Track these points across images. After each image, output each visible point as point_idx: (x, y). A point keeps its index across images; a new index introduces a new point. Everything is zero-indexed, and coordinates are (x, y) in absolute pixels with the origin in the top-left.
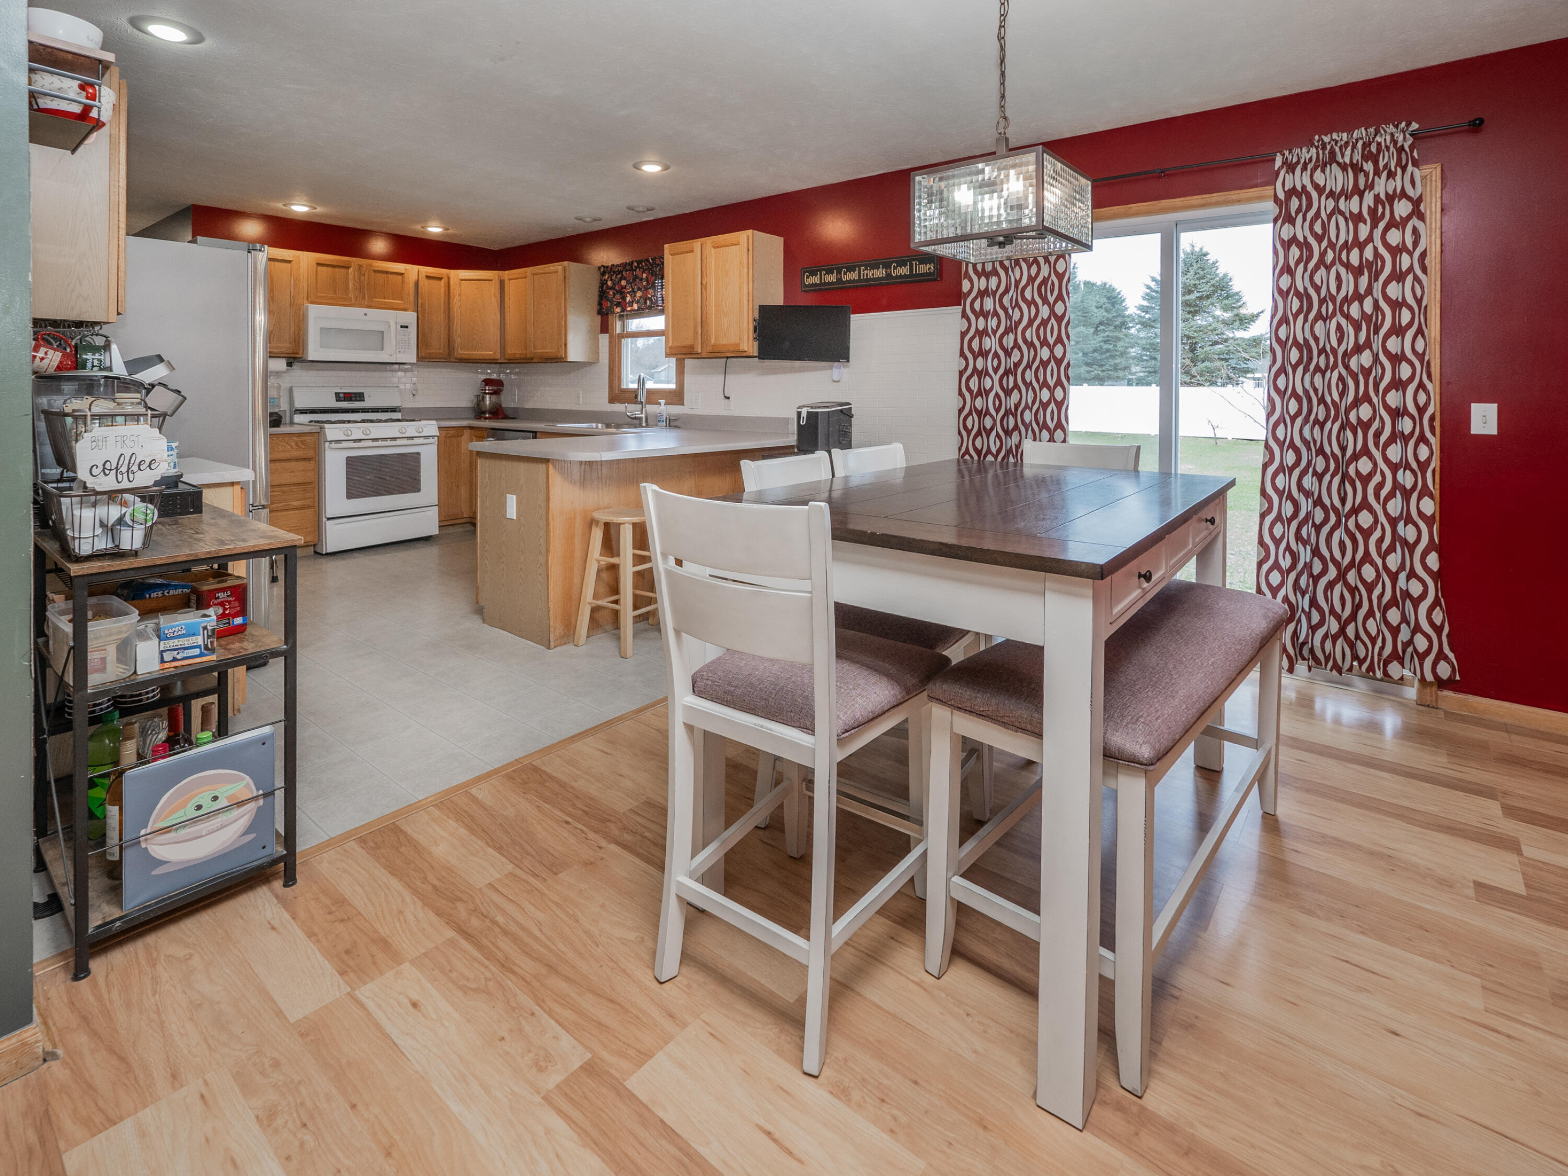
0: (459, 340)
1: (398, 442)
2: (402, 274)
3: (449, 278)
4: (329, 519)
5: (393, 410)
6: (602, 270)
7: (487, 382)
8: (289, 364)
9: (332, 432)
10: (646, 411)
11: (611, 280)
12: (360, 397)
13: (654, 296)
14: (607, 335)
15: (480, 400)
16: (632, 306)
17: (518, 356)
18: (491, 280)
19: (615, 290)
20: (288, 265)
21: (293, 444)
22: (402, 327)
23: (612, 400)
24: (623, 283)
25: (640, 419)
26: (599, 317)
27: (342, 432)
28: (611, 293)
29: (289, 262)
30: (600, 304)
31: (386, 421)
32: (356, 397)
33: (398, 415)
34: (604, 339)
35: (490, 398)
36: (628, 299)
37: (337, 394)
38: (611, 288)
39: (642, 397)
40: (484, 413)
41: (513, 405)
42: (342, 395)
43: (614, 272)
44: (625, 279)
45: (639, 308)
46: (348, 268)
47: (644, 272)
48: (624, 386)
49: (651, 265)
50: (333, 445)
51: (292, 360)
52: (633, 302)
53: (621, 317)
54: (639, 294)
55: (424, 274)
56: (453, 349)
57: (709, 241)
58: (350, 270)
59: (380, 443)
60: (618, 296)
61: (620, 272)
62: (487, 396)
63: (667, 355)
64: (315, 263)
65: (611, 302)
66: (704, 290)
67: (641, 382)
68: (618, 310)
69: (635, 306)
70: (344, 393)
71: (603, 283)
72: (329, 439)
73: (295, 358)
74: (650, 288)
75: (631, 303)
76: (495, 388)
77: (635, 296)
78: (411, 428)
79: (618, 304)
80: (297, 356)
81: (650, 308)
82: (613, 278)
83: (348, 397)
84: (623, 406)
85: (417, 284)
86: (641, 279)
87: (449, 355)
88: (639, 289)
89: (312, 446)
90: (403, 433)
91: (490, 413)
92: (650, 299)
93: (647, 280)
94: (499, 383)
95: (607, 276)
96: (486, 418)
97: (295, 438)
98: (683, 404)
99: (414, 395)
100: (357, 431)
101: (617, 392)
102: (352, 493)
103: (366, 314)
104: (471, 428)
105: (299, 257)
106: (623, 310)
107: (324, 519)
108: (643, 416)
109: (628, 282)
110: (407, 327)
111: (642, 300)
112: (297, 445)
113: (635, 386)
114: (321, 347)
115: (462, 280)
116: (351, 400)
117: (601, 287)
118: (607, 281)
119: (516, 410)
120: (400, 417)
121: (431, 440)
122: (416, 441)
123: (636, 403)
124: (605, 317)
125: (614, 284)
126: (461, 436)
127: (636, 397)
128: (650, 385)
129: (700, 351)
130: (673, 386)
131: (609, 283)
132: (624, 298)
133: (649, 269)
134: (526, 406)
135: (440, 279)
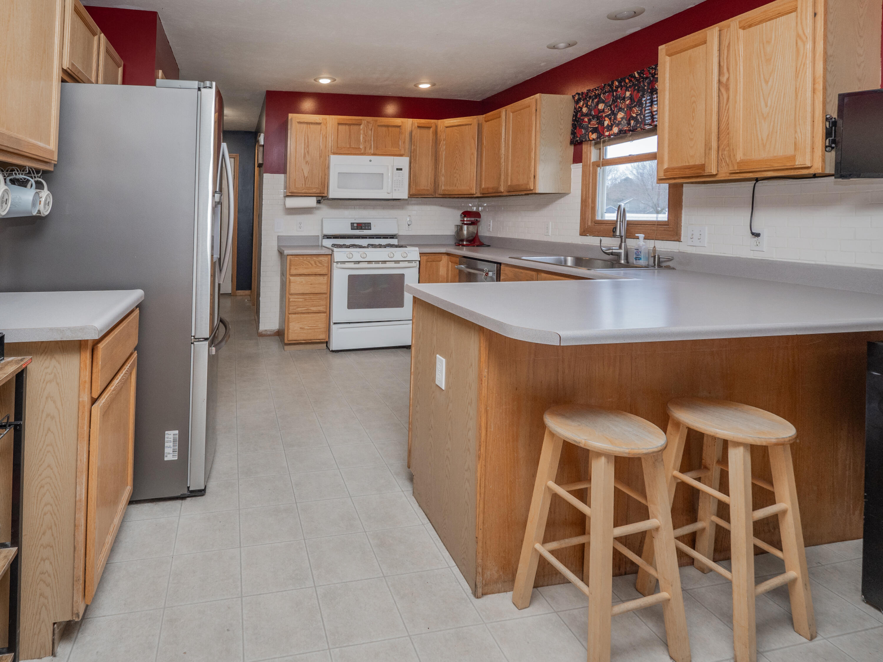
0: (443, 178)
1: (388, 265)
2: (399, 127)
3: (436, 127)
4: (335, 323)
5: (392, 237)
6: (576, 98)
7: (466, 214)
8: (319, 202)
9: (339, 255)
10: (626, 246)
11: (587, 106)
12: (367, 226)
13: (640, 114)
14: (580, 165)
15: (460, 229)
16: (611, 129)
17: (490, 191)
18: (471, 125)
19: (591, 115)
20: (319, 126)
21: (313, 262)
22: (397, 169)
23: (583, 233)
24: (601, 106)
25: (618, 255)
26: (572, 147)
27: (346, 255)
28: (586, 120)
29: (320, 124)
30: (573, 133)
31: (385, 246)
32: (365, 226)
33: (394, 242)
34: (577, 170)
35: (468, 228)
36: (606, 123)
37: (352, 224)
38: (586, 115)
39: (621, 230)
40: (462, 240)
41: (487, 234)
42: (355, 225)
43: (590, 97)
44: (603, 102)
45: (620, 131)
46: (360, 125)
47: (627, 90)
48: (599, 218)
49: (637, 80)
50: (339, 265)
51: (320, 198)
52: (612, 126)
53: (597, 143)
54: (620, 115)
55: (416, 125)
56: (438, 185)
57: (734, 22)
58: (362, 127)
59: (373, 265)
60: (594, 122)
61: (597, 96)
62: (465, 227)
63: (660, 180)
64: (336, 123)
65: (586, 129)
66: (723, 90)
67: (621, 212)
68: (594, 136)
69: (615, 130)
70: (357, 223)
71: (577, 111)
72: (336, 261)
73: (322, 197)
74: (635, 106)
75: (610, 128)
76: (473, 219)
77: (615, 118)
78: (398, 254)
79: (595, 130)
80: (323, 195)
81: (633, 130)
82: (589, 103)
83: (360, 226)
84: (598, 239)
85: (411, 133)
86: (624, 99)
87: (435, 192)
88: (620, 109)
89: (326, 265)
90: (391, 258)
91: (467, 241)
92: (635, 119)
93: (631, 98)
94: (477, 215)
95: (582, 103)
96: (463, 245)
97: (314, 258)
98: (679, 240)
99: (409, 225)
100: (356, 254)
101: (590, 224)
102: (352, 305)
103: (370, 161)
104: (448, 254)
105: (326, 119)
106: (601, 135)
107: (332, 324)
108: (622, 251)
109: (606, 105)
110: (401, 169)
111: (624, 122)
112: (315, 263)
113: (612, 216)
114: (338, 187)
115: (447, 127)
116: (361, 229)
117: (575, 116)
118: (581, 108)
119: (491, 238)
120: (396, 243)
121: (413, 264)
122: (402, 264)
123: (614, 236)
124: (578, 146)
125: (590, 110)
126: (440, 261)
127: (614, 230)
128: (630, 217)
129: (714, 172)
130: (663, 217)
131: (585, 110)
132: (601, 123)
133: (634, 85)
134: (499, 235)
135: (429, 128)
